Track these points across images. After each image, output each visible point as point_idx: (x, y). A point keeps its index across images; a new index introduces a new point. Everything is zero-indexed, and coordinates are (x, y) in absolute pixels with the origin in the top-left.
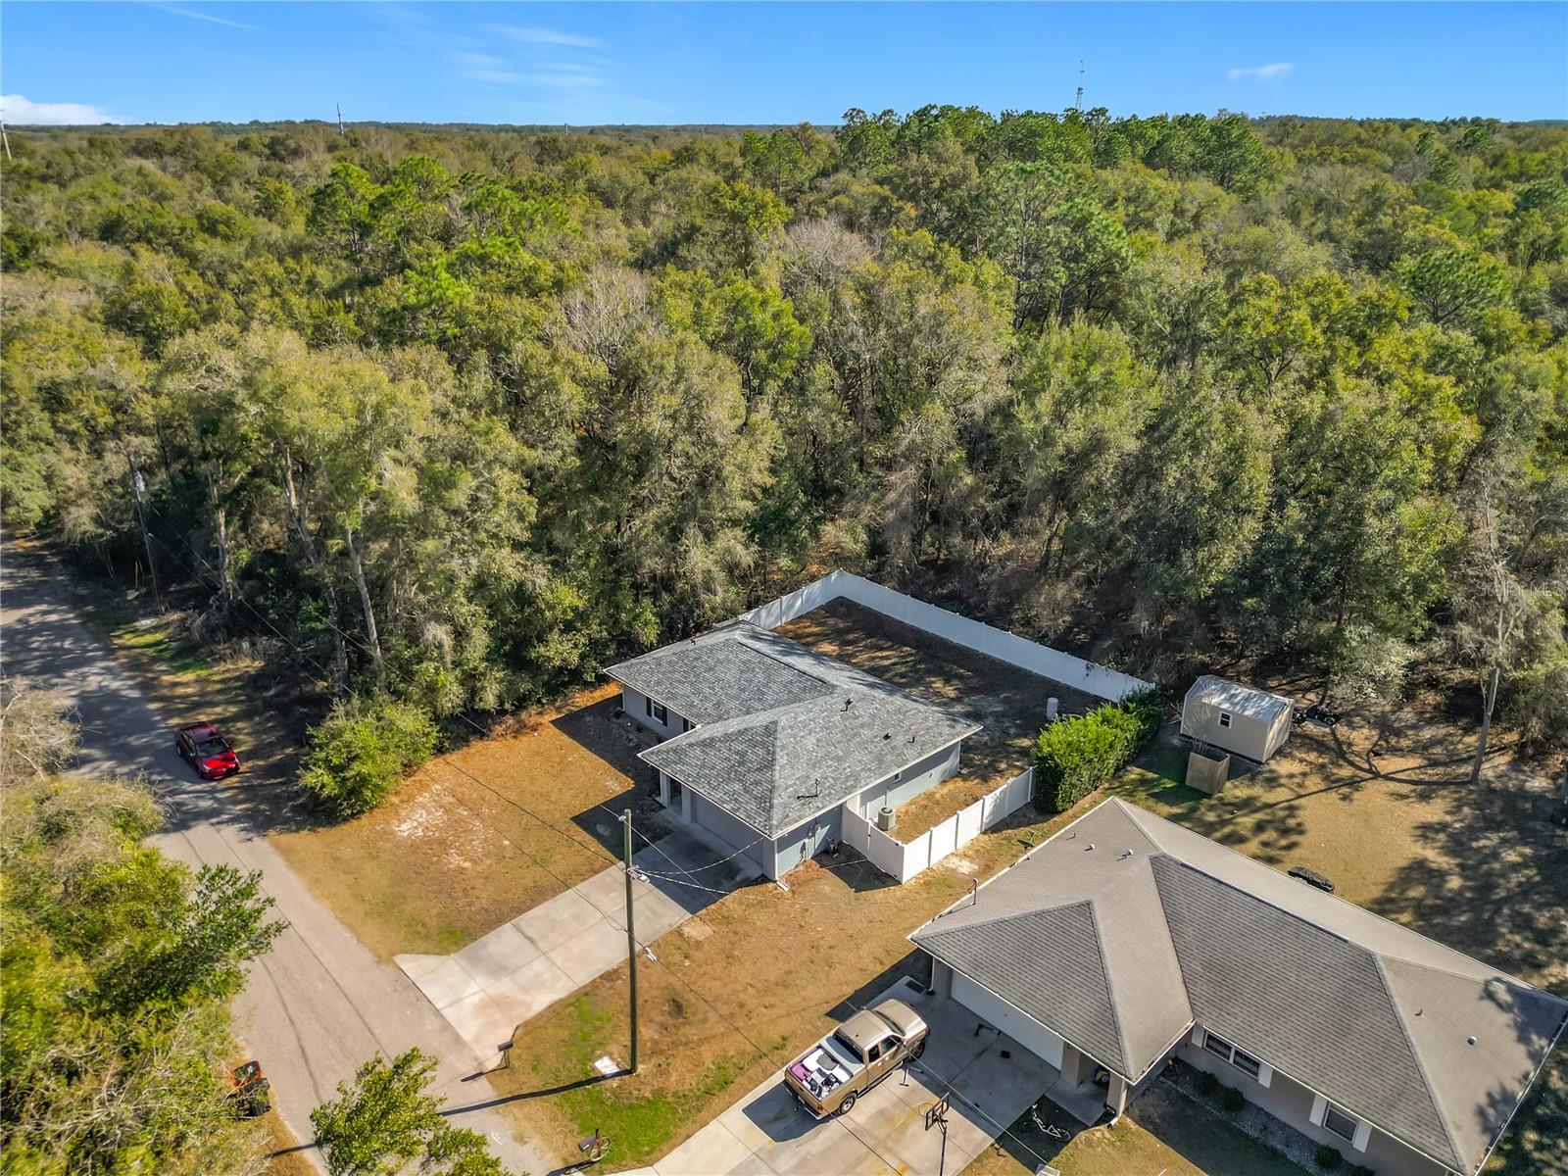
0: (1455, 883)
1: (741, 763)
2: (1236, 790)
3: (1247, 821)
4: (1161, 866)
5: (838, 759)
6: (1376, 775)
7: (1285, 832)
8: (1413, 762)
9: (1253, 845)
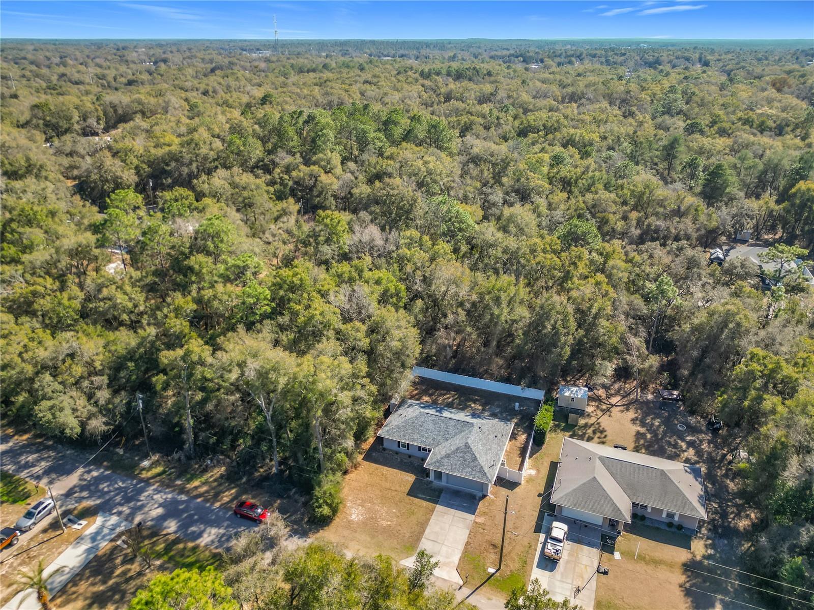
0: (649, 436)
1: (465, 461)
2: (582, 422)
3: (590, 431)
4: (602, 459)
5: (490, 449)
6: (613, 406)
7: (602, 432)
8: (619, 398)
9: (596, 439)
